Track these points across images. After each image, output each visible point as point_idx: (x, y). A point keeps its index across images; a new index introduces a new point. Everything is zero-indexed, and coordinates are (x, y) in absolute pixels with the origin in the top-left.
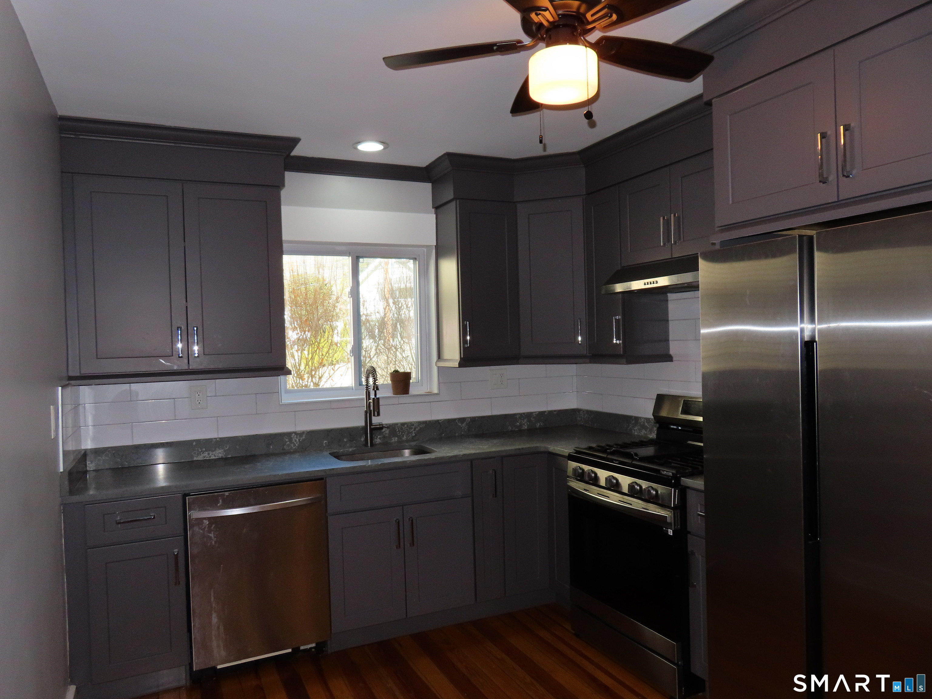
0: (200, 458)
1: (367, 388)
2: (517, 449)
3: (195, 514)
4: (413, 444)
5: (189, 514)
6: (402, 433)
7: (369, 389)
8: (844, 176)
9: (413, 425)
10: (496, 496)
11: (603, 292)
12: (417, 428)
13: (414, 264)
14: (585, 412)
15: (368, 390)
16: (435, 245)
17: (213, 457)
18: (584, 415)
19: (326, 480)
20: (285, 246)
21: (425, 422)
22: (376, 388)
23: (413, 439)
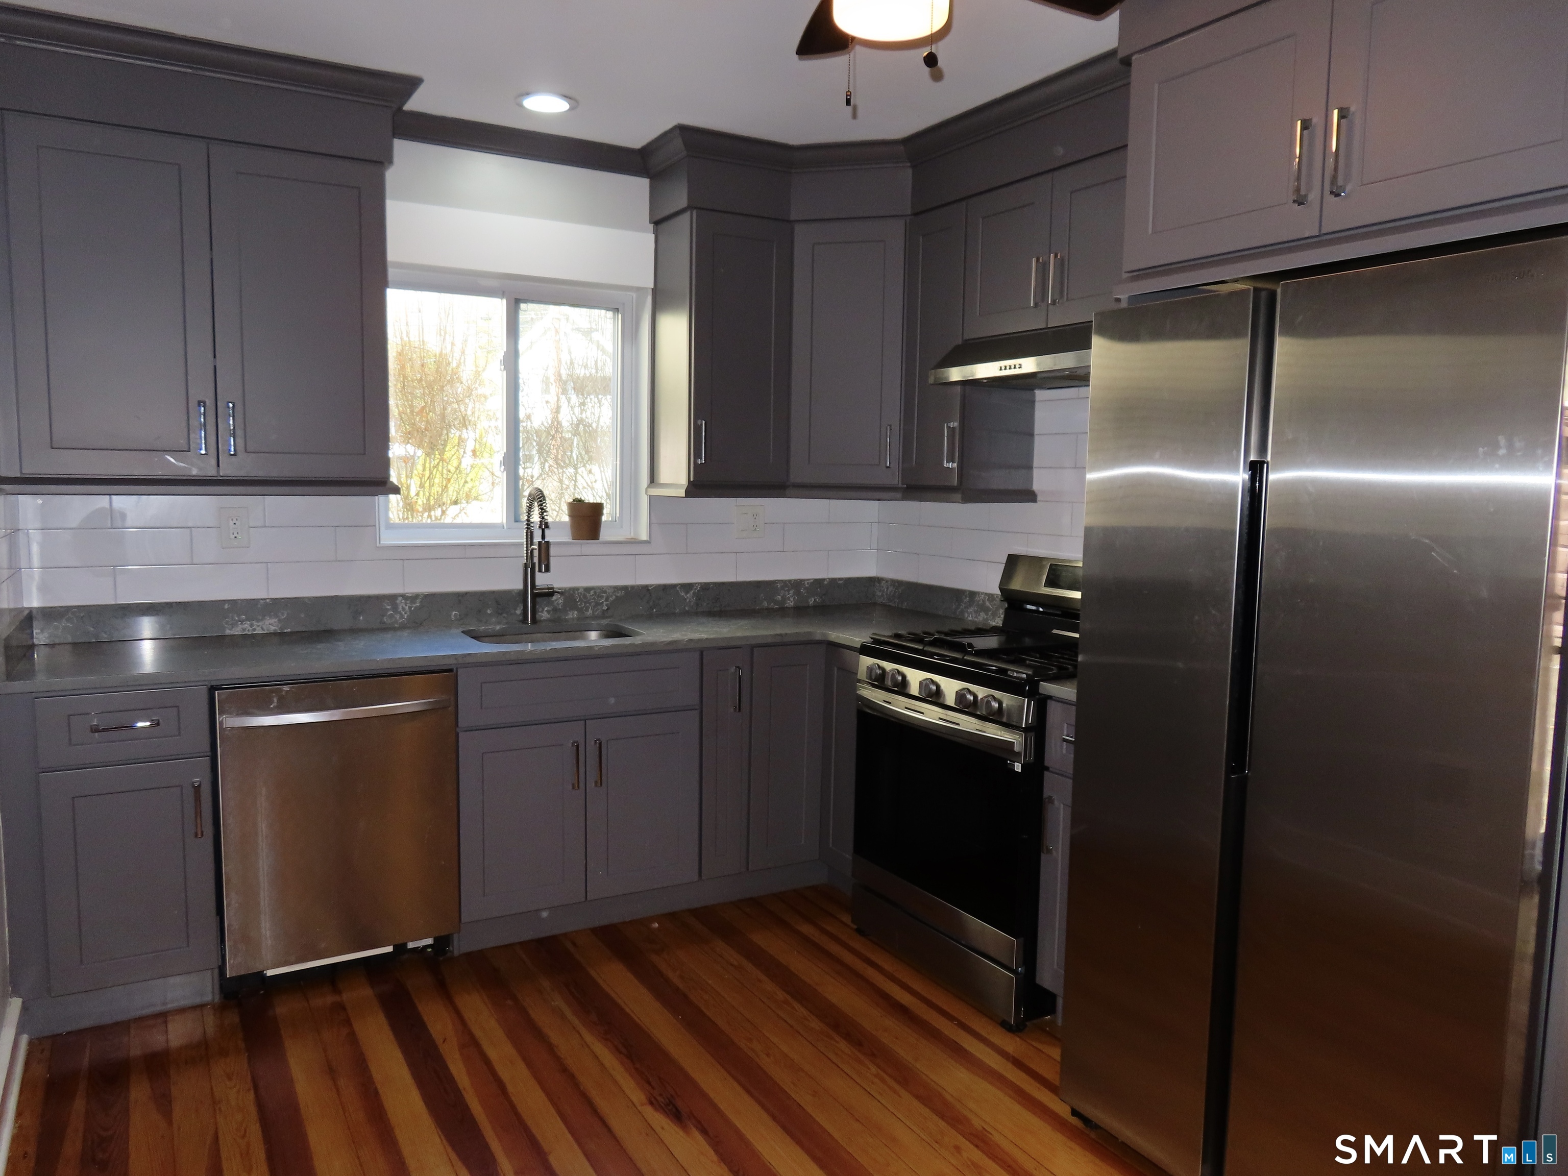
0: (237, 631)
1: (528, 524)
2: (777, 635)
3: (230, 722)
4: (605, 622)
5: (221, 719)
6: (585, 603)
7: (532, 527)
8: (1332, 192)
9: (605, 592)
10: (740, 710)
11: (931, 380)
12: (612, 596)
13: (614, 318)
14: (889, 582)
15: (529, 528)
16: (653, 287)
17: (259, 631)
18: (887, 588)
19: (457, 673)
20: (392, 273)
21: (625, 588)
22: (544, 525)
23: (604, 615)
